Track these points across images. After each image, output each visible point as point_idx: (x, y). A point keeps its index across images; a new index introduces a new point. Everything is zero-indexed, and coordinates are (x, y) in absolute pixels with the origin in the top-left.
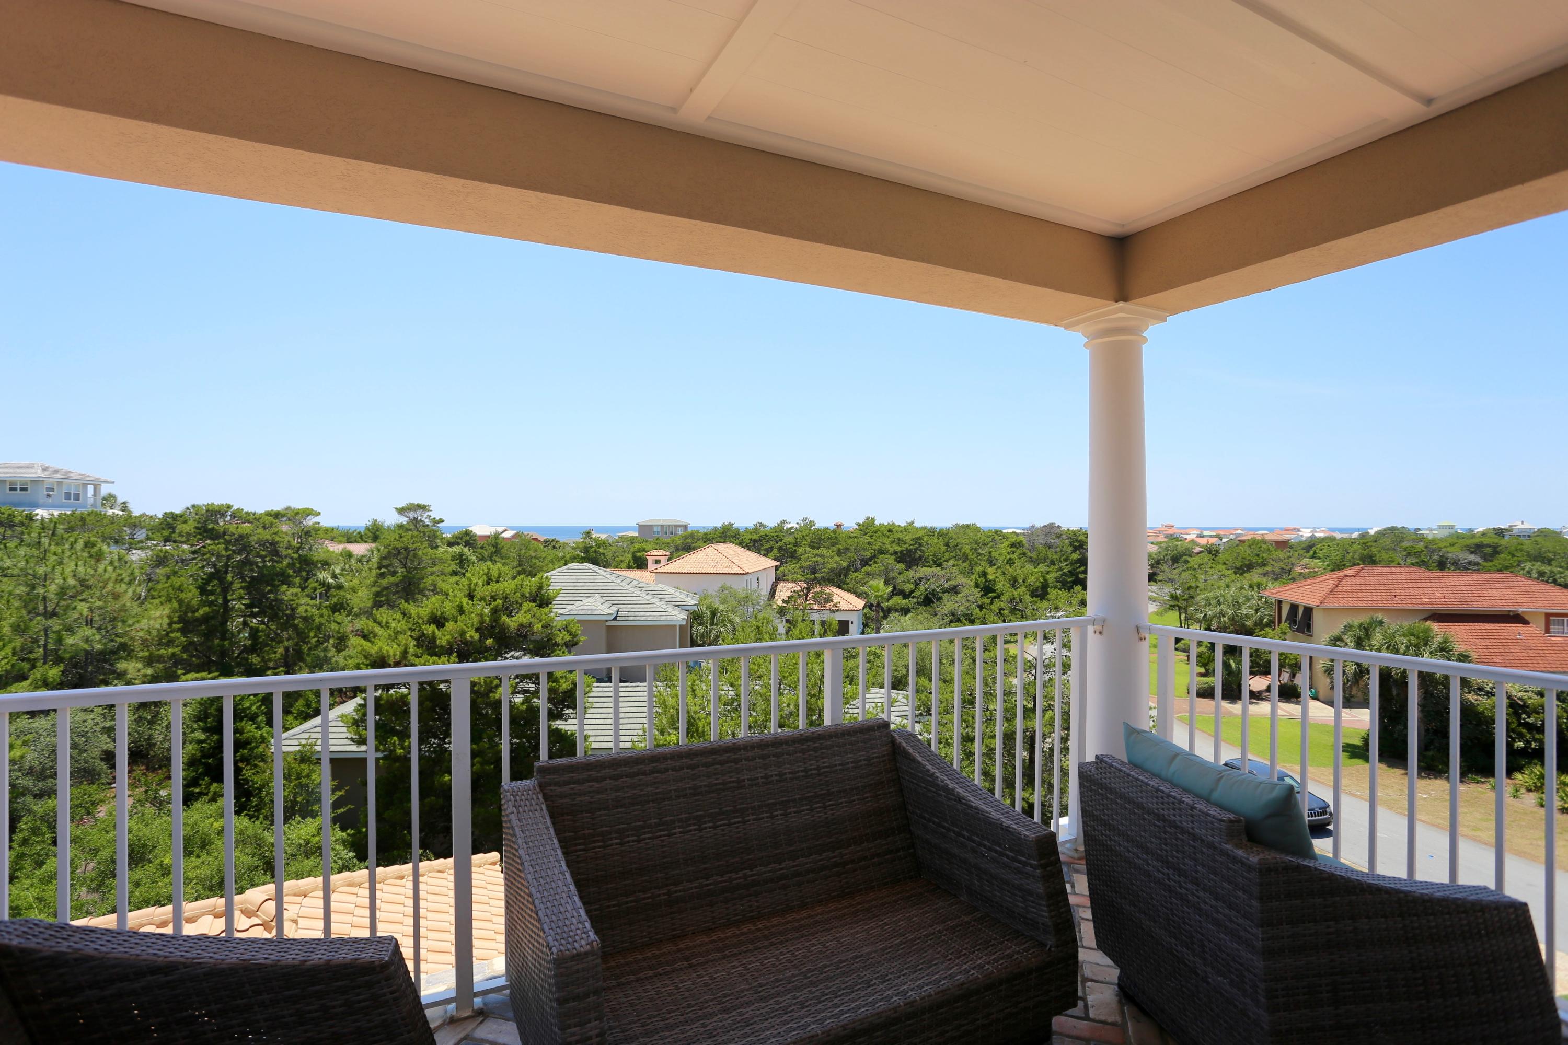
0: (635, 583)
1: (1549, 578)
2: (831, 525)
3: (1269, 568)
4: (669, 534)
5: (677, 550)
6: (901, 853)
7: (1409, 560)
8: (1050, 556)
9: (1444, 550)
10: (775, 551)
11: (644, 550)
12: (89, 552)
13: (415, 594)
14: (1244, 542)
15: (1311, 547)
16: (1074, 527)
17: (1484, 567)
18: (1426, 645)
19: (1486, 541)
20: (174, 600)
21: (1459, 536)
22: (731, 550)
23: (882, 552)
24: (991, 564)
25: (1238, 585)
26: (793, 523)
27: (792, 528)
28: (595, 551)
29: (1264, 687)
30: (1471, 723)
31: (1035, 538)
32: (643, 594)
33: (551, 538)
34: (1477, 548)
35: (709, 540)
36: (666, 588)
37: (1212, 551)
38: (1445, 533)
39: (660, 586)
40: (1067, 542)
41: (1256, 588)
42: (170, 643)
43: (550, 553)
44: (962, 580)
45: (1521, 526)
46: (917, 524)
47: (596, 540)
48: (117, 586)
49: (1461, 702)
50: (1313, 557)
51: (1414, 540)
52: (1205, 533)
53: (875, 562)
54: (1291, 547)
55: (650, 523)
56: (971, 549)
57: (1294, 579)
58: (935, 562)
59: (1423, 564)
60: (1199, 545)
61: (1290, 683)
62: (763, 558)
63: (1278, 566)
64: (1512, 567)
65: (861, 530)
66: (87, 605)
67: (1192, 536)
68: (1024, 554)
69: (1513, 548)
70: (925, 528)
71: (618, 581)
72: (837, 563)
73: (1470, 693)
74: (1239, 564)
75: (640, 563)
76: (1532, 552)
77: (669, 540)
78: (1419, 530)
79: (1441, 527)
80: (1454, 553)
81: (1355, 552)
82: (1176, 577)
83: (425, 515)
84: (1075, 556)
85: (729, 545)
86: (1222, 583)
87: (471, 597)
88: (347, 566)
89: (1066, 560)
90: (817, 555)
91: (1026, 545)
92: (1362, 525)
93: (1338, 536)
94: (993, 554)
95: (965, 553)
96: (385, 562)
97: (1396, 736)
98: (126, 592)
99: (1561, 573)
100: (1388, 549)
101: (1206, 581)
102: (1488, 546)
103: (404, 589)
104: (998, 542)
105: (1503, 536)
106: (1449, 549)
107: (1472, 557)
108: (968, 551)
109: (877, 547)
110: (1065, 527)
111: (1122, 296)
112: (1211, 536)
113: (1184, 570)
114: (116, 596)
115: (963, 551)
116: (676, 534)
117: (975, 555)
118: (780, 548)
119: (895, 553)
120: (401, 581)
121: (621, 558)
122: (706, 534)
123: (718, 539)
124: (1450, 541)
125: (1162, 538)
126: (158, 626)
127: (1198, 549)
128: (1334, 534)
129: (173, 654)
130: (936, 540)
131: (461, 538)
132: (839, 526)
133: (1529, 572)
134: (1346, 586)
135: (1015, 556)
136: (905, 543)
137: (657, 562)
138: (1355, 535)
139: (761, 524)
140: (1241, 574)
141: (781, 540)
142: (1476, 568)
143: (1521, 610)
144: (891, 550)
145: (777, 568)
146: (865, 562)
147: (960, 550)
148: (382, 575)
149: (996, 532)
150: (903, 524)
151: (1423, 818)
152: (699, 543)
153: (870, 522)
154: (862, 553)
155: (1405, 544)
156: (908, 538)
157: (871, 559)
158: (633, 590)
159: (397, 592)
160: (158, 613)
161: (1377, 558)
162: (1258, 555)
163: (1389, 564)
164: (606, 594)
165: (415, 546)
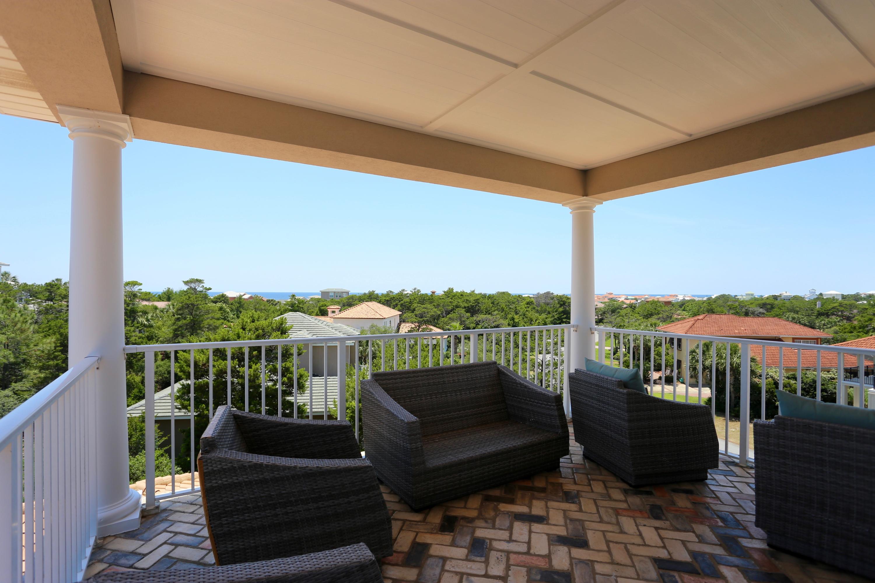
0: (325, 323)
1: (797, 321)
2: (429, 292)
3: (661, 316)
4: (338, 296)
5: (344, 306)
6: (502, 410)
7: (731, 311)
8: (548, 309)
9: (747, 306)
10: (399, 306)
11: (325, 305)
12: (6, 306)
13: (197, 330)
14: (648, 302)
15: (683, 305)
16: (560, 293)
17: (767, 315)
18: (735, 354)
19: (768, 302)
20: (57, 334)
21: (756, 299)
22: (374, 305)
23: (457, 307)
24: (517, 313)
25: (645, 324)
26: (409, 291)
27: (408, 294)
28: (298, 306)
29: (658, 378)
30: (756, 393)
31: (540, 299)
32: (330, 329)
33: (271, 299)
34: (763, 305)
35: (362, 300)
36: (343, 326)
37: (632, 307)
38: (749, 298)
39: (339, 325)
40: (557, 301)
41: (654, 326)
42: (55, 358)
43: (273, 308)
44: (502, 321)
45: (785, 294)
46: (477, 292)
47: (298, 300)
48: (24, 325)
49: (751, 383)
50: (684, 310)
51: (733, 301)
52: (629, 297)
53: (454, 312)
54: (673, 305)
55: (328, 291)
56: (506, 306)
57: (673, 321)
58: (486, 312)
59: (737, 313)
60: (626, 304)
61: (670, 375)
62: (392, 310)
63: (665, 315)
64: (780, 315)
65: (446, 295)
66: (6, 336)
67: (622, 299)
68: (534, 308)
69: (780, 305)
70: (481, 294)
71: (316, 322)
72: (435, 312)
73: (756, 378)
74: (645, 314)
75: (323, 313)
76: (790, 307)
77: (339, 300)
78: (737, 296)
79: (747, 295)
80: (753, 308)
81: (704, 307)
82: (613, 320)
83: (201, 286)
84: (561, 309)
85: (374, 303)
86: (637, 324)
87: (244, 329)
88: (154, 315)
89: (556, 311)
90: (424, 308)
91: (535, 303)
92: (709, 293)
93: (697, 299)
94: (518, 308)
95: (502, 308)
96: (180, 312)
97: (721, 400)
98: (29, 328)
99: (803, 318)
100: (721, 306)
101: (629, 322)
102: (770, 304)
103: (191, 327)
104: (520, 301)
105: (777, 300)
106: (750, 306)
107: (761, 310)
108: (504, 307)
109: (454, 304)
110: (555, 293)
111: (585, 194)
112: (632, 299)
113: (617, 317)
114: (22, 331)
115: (501, 306)
116: (342, 297)
117: (508, 308)
118: (402, 305)
119: (465, 307)
120: (190, 323)
121: (312, 310)
122: (360, 297)
123: (367, 300)
124: (751, 301)
125: (606, 300)
126: (48, 348)
127: (625, 306)
128: (695, 298)
129: (57, 364)
130: (487, 301)
131: (219, 299)
132: (433, 293)
133: (788, 318)
134: (698, 324)
135: (529, 309)
136: (470, 302)
137: (334, 312)
138: (705, 299)
139: (391, 292)
140: (647, 319)
141: (402, 300)
142: (763, 315)
143: (781, 336)
144: (463, 306)
145: (400, 315)
146: (448, 313)
147: (500, 306)
148: (178, 319)
149: (519, 296)
150: (469, 292)
151: (732, 440)
152: (356, 302)
153: (451, 290)
154: (447, 307)
155: (729, 303)
156: (472, 299)
157: (451, 311)
158: (325, 327)
159: (186, 329)
160: (48, 341)
161: (715, 311)
162: (655, 309)
163: (721, 313)
164: (309, 329)
165: (198, 303)
